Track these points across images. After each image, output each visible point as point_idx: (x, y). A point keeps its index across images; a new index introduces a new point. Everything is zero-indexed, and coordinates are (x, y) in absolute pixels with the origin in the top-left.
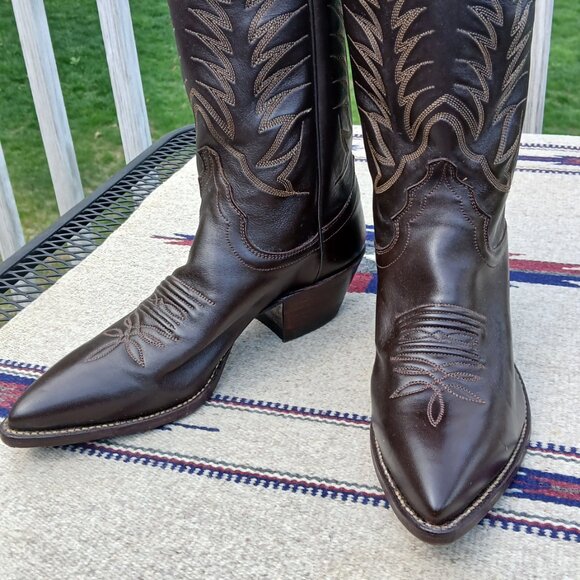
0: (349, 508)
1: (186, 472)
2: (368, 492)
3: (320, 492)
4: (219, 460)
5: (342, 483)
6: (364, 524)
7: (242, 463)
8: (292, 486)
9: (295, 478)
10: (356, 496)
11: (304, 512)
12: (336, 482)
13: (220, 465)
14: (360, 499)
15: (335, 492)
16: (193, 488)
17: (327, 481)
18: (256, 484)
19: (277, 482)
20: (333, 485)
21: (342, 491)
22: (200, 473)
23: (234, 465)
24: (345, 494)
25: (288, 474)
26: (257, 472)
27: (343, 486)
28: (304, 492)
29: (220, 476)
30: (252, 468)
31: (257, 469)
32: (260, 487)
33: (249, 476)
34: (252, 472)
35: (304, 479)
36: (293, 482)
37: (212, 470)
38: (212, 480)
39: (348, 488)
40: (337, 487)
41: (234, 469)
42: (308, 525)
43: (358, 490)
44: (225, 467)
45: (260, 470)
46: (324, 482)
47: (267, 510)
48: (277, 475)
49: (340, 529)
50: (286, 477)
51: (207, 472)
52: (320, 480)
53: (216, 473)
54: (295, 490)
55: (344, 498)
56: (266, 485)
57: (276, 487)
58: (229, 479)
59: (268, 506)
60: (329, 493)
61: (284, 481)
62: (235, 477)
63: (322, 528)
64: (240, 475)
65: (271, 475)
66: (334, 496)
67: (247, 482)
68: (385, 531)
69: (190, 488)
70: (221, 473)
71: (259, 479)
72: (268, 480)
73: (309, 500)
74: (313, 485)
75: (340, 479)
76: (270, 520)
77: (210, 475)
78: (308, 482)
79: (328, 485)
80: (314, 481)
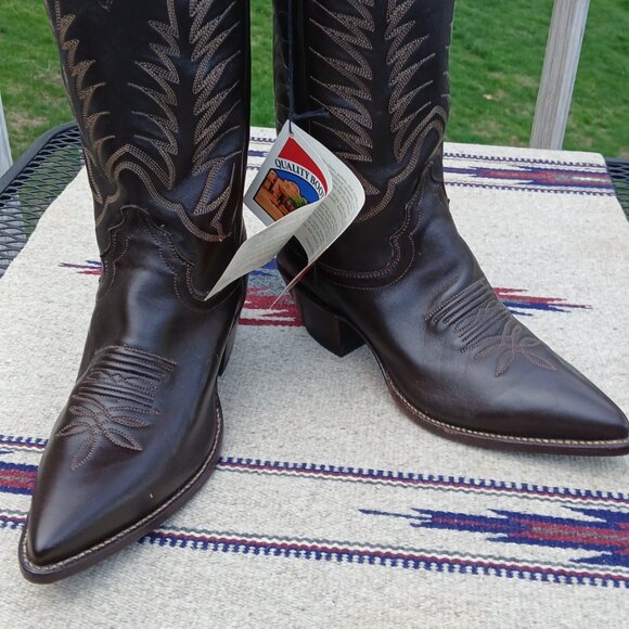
0: (347, 569)
1: (167, 546)
2: (362, 549)
3: (313, 555)
4: (200, 528)
5: (334, 542)
6: (365, 584)
7: (226, 529)
8: (283, 550)
9: (284, 541)
10: (350, 555)
11: (302, 578)
12: (328, 542)
13: (203, 534)
14: (355, 557)
15: (329, 553)
16: (180, 563)
17: (318, 541)
18: (246, 551)
19: (267, 547)
20: (325, 545)
21: (335, 550)
22: (183, 545)
23: (217, 533)
24: (340, 554)
25: (277, 537)
26: (244, 538)
27: (336, 545)
28: (297, 555)
29: (205, 547)
30: (237, 535)
31: (243, 535)
32: (250, 554)
33: (237, 544)
34: (239, 539)
35: (294, 542)
36: (283, 546)
37: (196, 540)
38: (198, 552)
39: (341, 547)
40: (330, 547)
41: (219, 537)
42: (309, 591)
43: (351, 549)
44: (208, 536)
45: (247, 535)
46: (315, 543)
47: (264, 579)
48: (265, 540)
49: (342, 592)
50: (275, 541)
51: (190, 543)
52: (311, 542)
53: (200, 544)
54: (287, 554)
55: (340, 559)
56: (257, 552)
57: (267, 552)
58: (215, 549)
59: (264, 574)
60: (323, 554)
61: (274, 545)
62: (221, 546)
63: (324, 593)
64: (227, 544)
65: (259, 541)
66: (328, 558)
67: (236, 550)
68: (387, 590)
69: (176, 563)
70: (206, 542)
71: (248, 546)
72: (257, 546)
73: (304, 565)
74: (304, 547)
75: (330, 539)
76: (269, 590)
77: (195, 547)
78: (299, 544)
79: (320, 546)
80: (305, 543)
